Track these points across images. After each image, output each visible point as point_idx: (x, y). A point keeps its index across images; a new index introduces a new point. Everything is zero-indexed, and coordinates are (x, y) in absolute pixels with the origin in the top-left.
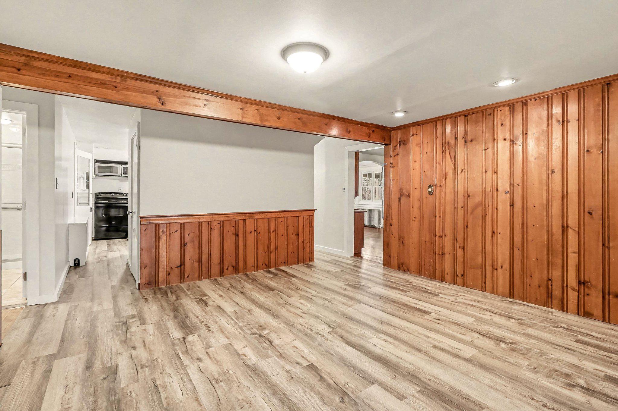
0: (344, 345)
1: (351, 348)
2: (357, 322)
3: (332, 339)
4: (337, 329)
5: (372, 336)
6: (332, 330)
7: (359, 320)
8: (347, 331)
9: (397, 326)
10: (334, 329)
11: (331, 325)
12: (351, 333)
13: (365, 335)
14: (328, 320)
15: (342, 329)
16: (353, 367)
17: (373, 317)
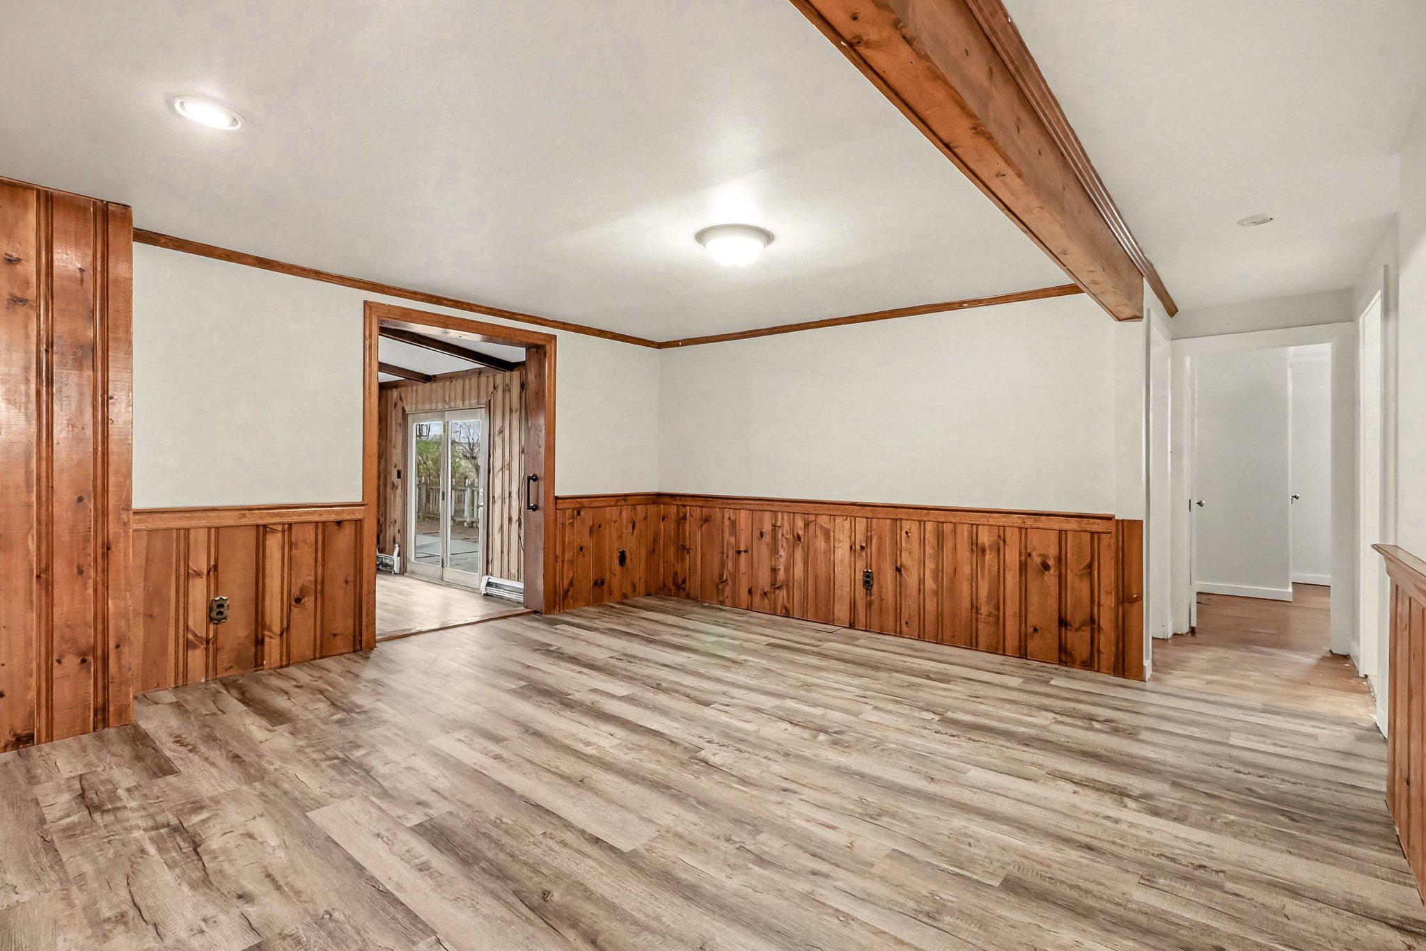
0: (665, 731)
1: (653, 727)
2: (644, 779)
3: (690, 738)
4: (687, 757)
5: (613, 751)
6: (697, 754)
7: (637, 782)
8: (663, 754)
9: (549, 775)
10: (693, 757)
11: (702, 764)
12: (657, 751)
13: (628, 751)
14: (716, 777)
15: (675, 758)
16: (649, 708)
17: (597, 795)
